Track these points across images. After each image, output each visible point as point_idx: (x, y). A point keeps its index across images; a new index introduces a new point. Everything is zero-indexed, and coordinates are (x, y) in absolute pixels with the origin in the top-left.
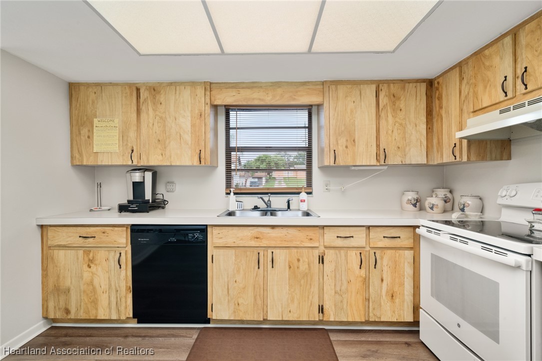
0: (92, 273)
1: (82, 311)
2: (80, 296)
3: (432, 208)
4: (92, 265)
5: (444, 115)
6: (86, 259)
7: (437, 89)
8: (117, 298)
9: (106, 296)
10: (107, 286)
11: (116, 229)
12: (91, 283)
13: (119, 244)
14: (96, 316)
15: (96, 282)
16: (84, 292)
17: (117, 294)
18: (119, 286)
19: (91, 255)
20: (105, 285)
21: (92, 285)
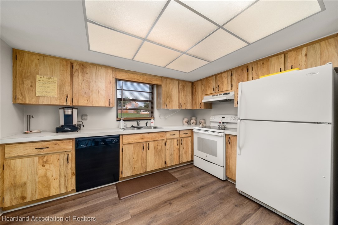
0: (46, 169)
1: (37, 195)
2: (36, 185)
3: (193, 124)
4: (46, 165)
5: (197, 94)
6: (41, 162)
7: (195, 86)
8: (65, 180)
9: (57, 181)
10: (58, 175)
11: (65, 141)
12: (45, 175)
13: (67, 149)
14: (49, 195)
15: (49, 174)
16: (39, 182)
17: (65, 178)
18: (67, 174)
19: (45, 159)
20: (56, 174)
21: (46, 177)
